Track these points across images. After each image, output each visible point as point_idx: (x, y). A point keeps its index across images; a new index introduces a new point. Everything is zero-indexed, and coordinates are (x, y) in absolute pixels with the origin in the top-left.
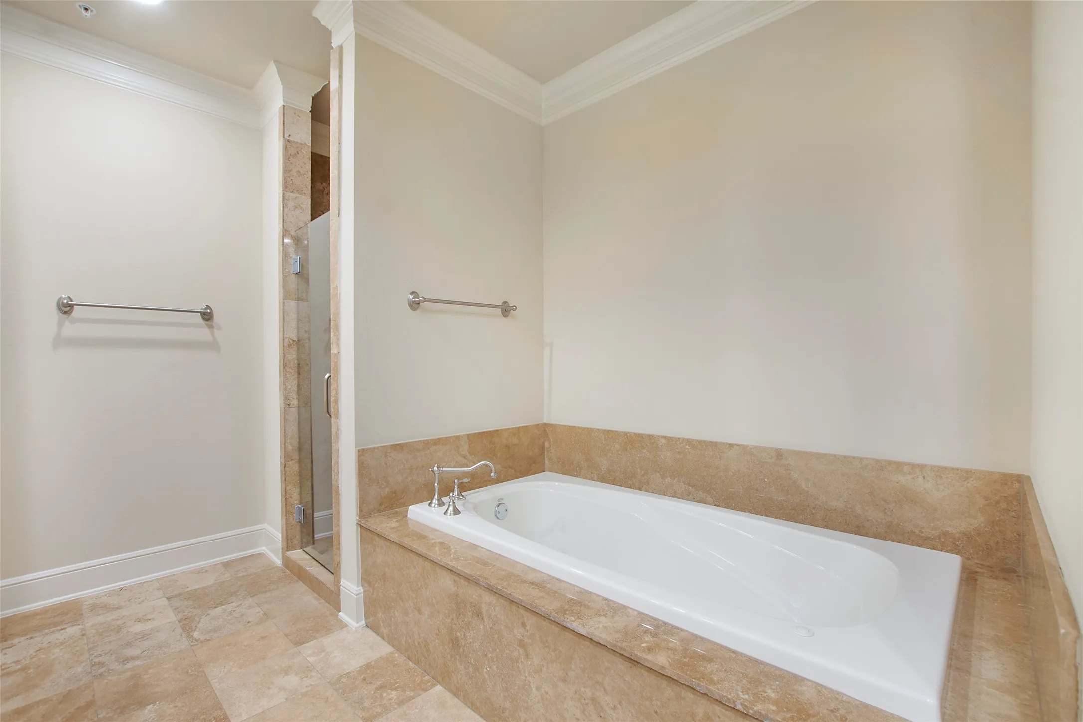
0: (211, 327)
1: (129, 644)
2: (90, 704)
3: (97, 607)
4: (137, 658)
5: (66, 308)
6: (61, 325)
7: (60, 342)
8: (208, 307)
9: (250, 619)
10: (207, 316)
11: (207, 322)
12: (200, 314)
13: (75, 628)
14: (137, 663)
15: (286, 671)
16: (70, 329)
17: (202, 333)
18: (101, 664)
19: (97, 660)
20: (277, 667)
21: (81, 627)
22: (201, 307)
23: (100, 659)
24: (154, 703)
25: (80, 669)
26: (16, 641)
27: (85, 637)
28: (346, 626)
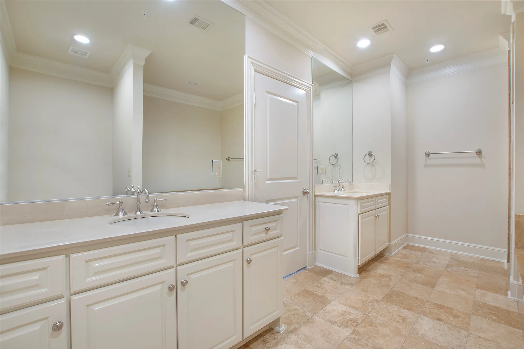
0: (481, 158)
1: (429, 262)
2: (410, 267)
3: (431, 252)
4: (428, 265)
5: (428, 155)
6: (426, 161)
7: (426, 166)
8: (479, 149)
9: (470, 275)
10: (479, 153)
11: (479, 156)
12: (475, 153)
13: (421, 253)
14: (427, 266)
15: (464, 290)
16: (429, 162)
17: (477, 160)
18: (419, 262)
19: (419, 261)
20: (462, 288)
21: (422, 254)
22: (476, 149)
23: (420, 261)
24: (422, 274)
25: (414, 261)
26: (408, 250)
27: (421, 256)
28: (507, 296)
